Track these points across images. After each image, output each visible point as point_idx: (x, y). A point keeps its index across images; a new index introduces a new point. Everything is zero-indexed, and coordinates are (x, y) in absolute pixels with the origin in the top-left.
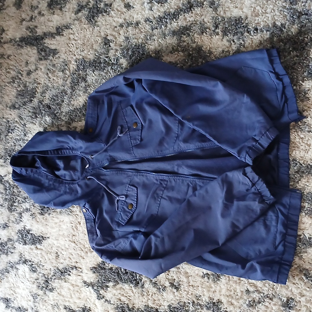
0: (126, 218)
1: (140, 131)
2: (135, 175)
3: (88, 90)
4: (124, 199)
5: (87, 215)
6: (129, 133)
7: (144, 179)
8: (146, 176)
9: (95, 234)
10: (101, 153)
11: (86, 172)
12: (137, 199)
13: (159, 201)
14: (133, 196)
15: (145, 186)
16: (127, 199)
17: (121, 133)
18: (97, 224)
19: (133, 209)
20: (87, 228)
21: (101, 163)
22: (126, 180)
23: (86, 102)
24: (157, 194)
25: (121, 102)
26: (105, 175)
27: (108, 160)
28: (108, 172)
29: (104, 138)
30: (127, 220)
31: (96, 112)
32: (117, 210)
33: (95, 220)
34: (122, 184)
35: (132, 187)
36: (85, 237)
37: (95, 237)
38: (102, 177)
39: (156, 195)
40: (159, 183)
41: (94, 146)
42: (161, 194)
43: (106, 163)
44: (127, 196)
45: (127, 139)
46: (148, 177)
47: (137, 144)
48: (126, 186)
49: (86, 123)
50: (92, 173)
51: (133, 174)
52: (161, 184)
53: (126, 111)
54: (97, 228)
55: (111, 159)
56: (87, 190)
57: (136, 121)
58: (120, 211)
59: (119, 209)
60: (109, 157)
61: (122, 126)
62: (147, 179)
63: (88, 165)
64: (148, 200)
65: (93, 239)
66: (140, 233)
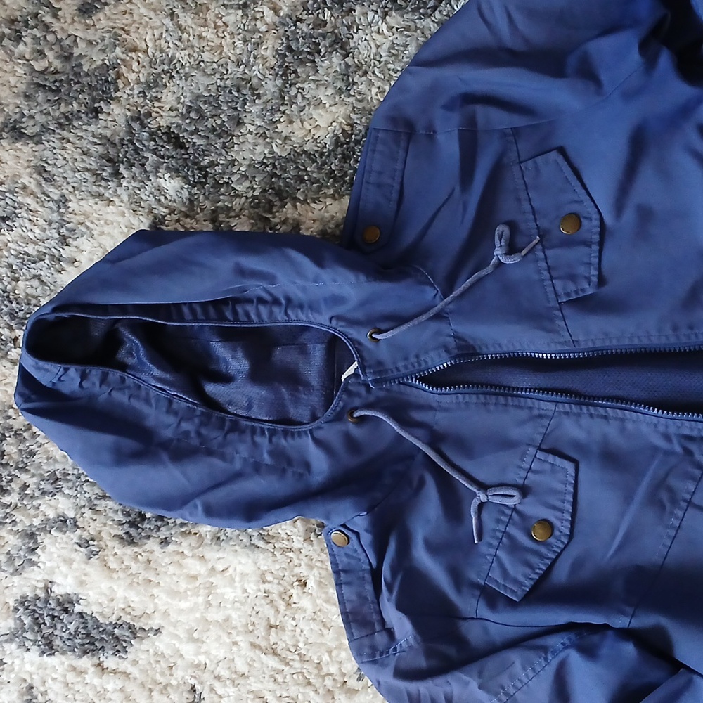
0: (522, 577)
1: (595, 248)
2: (567, 413)
3: (354, 83)
4: (511, 502)
5: (347, 556)
6: (544, 252)
7: (611, 430)
8: (622, 420)
9: (377, 627)
10: (420, 323)
11: (346, 391)
12: (575, 504)
13: (677, 518)
14: (554, 492)
15: (611, 458)
16: (526, 500)
17: (512, 250)
18: (390, 590)
19: (552, 540)
20: (342, 602)
21: (413, 360)
22: (530, 431)
23: (347, 128)
24: (671, 491)
25: (516, 132)
26: (430, 408)
27: (447, 351)
28: (446, 399)
30: (529, 583)
31: (399, 166)
32: (476, 542)
33: (376, 574)
34: (507, 444)
35: (551, 458)
37: (381, 639)
38: (417, 416)
39: (664, 496)
40: (678, 449)
42: (689, 493)
43: (437, 360)
44: (524, 491)
45: (536, 277)
46: (630, 426)
47: (581, 295)
48: (524, 453)
49: (354, 210)
50: (371, 398)
51: (560, 408)
52: (688, 452)
53: (537, 168)
55: (459, 347)
56: (349, 461)
57: (575, 208)
58: (490, 545)
59: (487, 538)
60: (451, 340)
61: (512, 225)
62: (623, 430)
63: (355, 365)
64: (631, 512)
65: (374, 648)
66: (610, 633)
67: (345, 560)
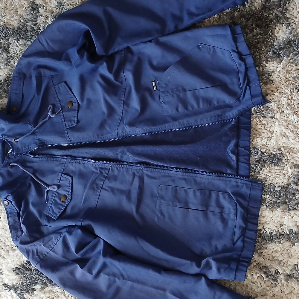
0: (58, 212)
1: (76, 111)
2: (69, 162)
3: (10, 62)
4: (56, 190)
5: (10, 208)
6: (63, 113)
7: (81, 167)
8: (84, 164)
9: (19, 230)
10: (27, 136)
11: (9, 158)
12: (72, 190)
13: (98, 192)
14: (67, 186)
15: (82, 175)
16: (59, 189)
17: (53, 113)
18: (22, 219)
19: (66, 201)
20: (9, 223)
21: (27, 147)
22: (58, 168)
23: (8, 76)
24: (97, 184)
25: (52, 76)
26: (33, 162)
27: (36, 144)
28: (36, 159)
29: (32, 118)
30: (59, 214)
31: (21, 87)
32: (46, 202)
33: (18, 214)
34: (54, 172)
35: (65, 176)
36: (6, 233)
37: (19, 233)
38: (29, 164)
39: (95, 186)
40: (99, 172)
41: (19, 128)
42: (101, 185)
43: (33, 147)
44: (59, 186)
45: (61, 121)
46: (86, 165)
47: (73, 126)
48: (58, 175)
49: (9, 101)
50: (16, 160)
51: (67, 161)
52: (101, 173)
53: (59, 88)
54: (23, 223)
55: (40, 143)
56: (9, 179)
57: (71, 99)
58: (50, 203)
59: (49, 201)
60: (37, 141)
61: (54, 105)
62: (84, 167)
63: (11, 150)
64: (86, 191)
65: (17, 236)
66: (77, 227)
67: (9, 209)
